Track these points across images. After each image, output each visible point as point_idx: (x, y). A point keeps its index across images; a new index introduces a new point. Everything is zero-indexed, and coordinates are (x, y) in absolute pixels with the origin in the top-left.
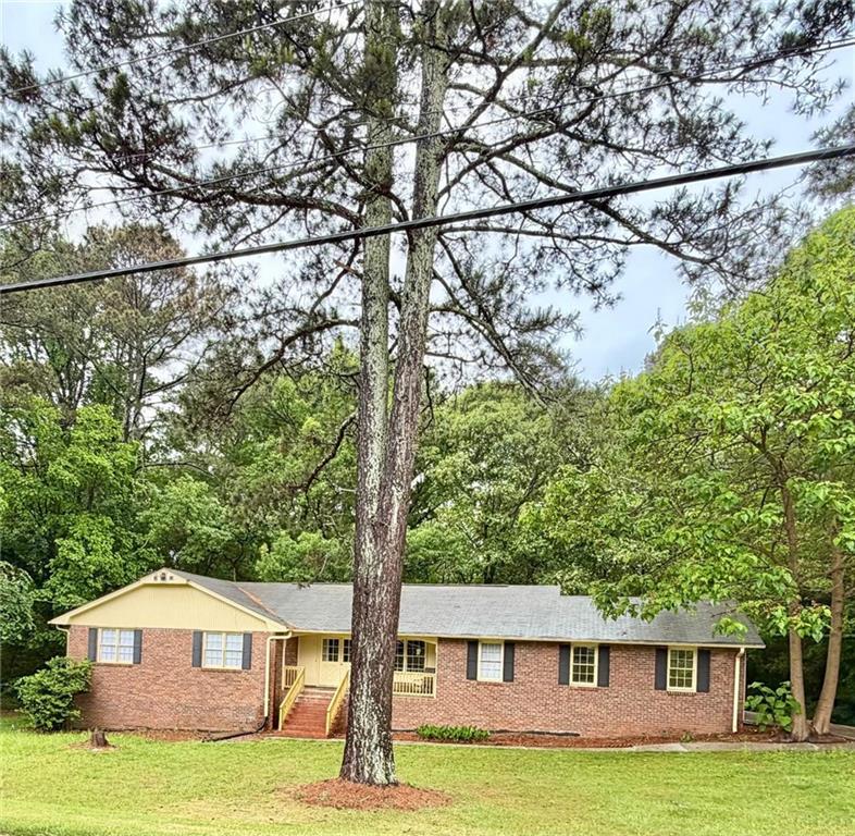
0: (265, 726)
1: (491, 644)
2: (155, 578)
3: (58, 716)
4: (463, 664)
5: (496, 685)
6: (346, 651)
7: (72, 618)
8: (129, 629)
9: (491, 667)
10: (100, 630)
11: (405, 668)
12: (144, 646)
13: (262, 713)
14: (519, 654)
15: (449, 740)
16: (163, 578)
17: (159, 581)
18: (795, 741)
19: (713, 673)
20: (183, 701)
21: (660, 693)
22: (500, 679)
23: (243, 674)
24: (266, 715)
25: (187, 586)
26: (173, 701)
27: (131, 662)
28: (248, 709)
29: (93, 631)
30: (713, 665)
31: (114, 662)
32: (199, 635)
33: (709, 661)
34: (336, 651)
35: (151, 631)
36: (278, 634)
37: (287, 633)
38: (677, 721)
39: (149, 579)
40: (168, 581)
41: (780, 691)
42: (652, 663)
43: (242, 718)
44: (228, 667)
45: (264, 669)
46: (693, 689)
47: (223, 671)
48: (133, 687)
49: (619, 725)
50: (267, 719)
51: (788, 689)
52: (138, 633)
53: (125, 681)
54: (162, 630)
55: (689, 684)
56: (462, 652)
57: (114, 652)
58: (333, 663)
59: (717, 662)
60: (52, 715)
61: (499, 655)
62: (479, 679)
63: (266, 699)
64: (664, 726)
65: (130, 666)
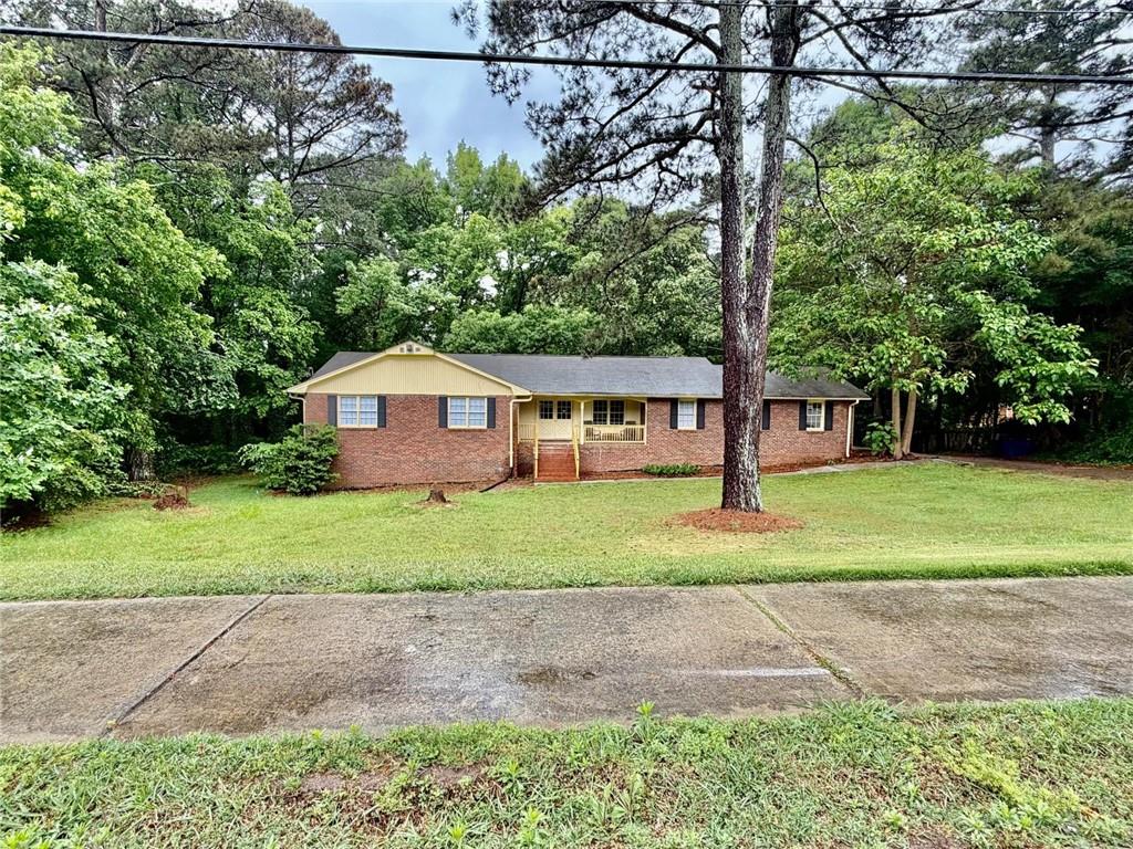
0: (511, 475)
1: (688, 402)
2: (402, 350)
3: (321, 479)
4: (668, 417)
5: (692, 432)
6: (559, 410)
7: (309, 386)
8: (373, 396)
9: (688, 419)
10: (339, 398)
11: (608, 422)
12: (388, 411)
13: (508, 465)
14: (708, 408)
15: (674, 475)
16: (410, 350)
17: (406, 352)
18: (895, 460)
19: (835, 417)
20: (431, 458)
21: (802, 433)
22: (694, 428)
23: (489, 432)
24: (511, 465)
25: (433, 356)
26: (421, 459)
27: (376, 426)
28: (494, 462)
29: (332, 398)
30: (835, 412)
31: (356, 426)
32: (443, 400)
33: (832, 409)
34: (551, 410)
35: (395, 397)
36: (518, 397)
37: (528, 397)
38: (814, 451)
39: (395, 350)
40: (415, 353)
41: (887, 428)
42: (797, 412)
43: (491, 470)
44: (472, 427)
45: (508, 427)
46: (822, 428)
47: (469, 431)
48: (380, 448)
49: (776, 456)
50: (512, 468)
51: (891, 425)
52: (382, 399)
53: (370, 443)
54: (407, 397)
55: (819, 426)
56: (666, 408)
57: (357, 417)
58: (549, 420)
59: (837, 409)
60: (316, 479)
61: (694, 410)
62: (679, 428)
63: (511, 453)
64: (804, 455)
65: (375, 430)
